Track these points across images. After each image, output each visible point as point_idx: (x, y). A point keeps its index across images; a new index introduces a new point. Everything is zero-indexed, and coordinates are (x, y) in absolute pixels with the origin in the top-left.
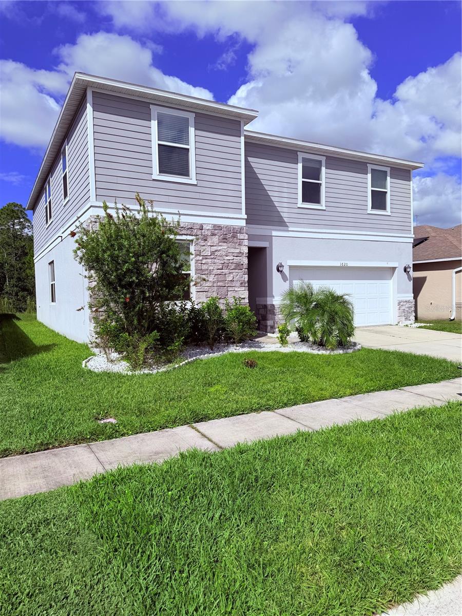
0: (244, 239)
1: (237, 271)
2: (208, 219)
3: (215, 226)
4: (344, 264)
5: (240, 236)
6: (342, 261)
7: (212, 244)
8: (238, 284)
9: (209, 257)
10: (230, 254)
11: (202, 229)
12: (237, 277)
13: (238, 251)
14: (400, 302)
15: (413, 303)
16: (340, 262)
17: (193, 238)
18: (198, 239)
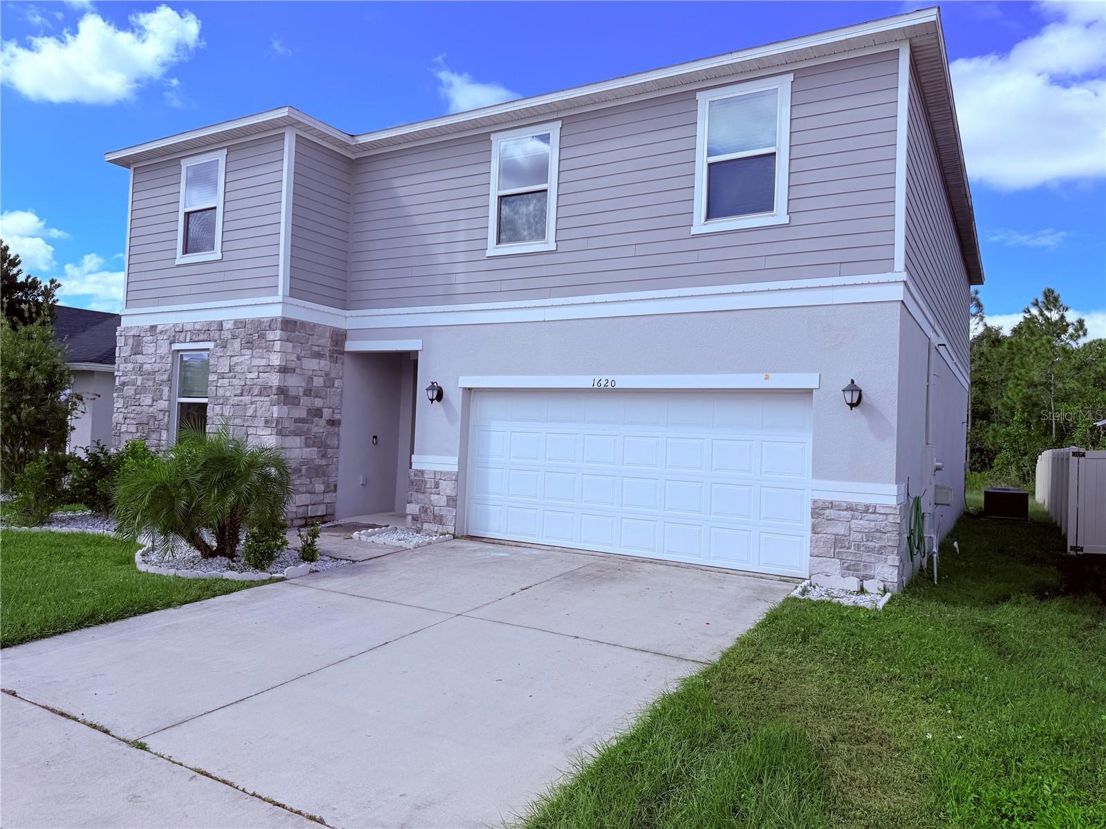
0: (275, 340)
1: (262, 398)
2: (230, 311)
3: (236, 322)
4: (603, 383)
5: (271, 336)
6: (597, 374)
7: (232, 354)
8: (262, 424)
9: (225, 376)
10: (254, 369)
11: (222, 330)
12: (261, 410)
13: (264, 362)
14: (822, 509)
15: (891, 519)
16: (594, 377)
17: (210, 345)
18: (216, 346)
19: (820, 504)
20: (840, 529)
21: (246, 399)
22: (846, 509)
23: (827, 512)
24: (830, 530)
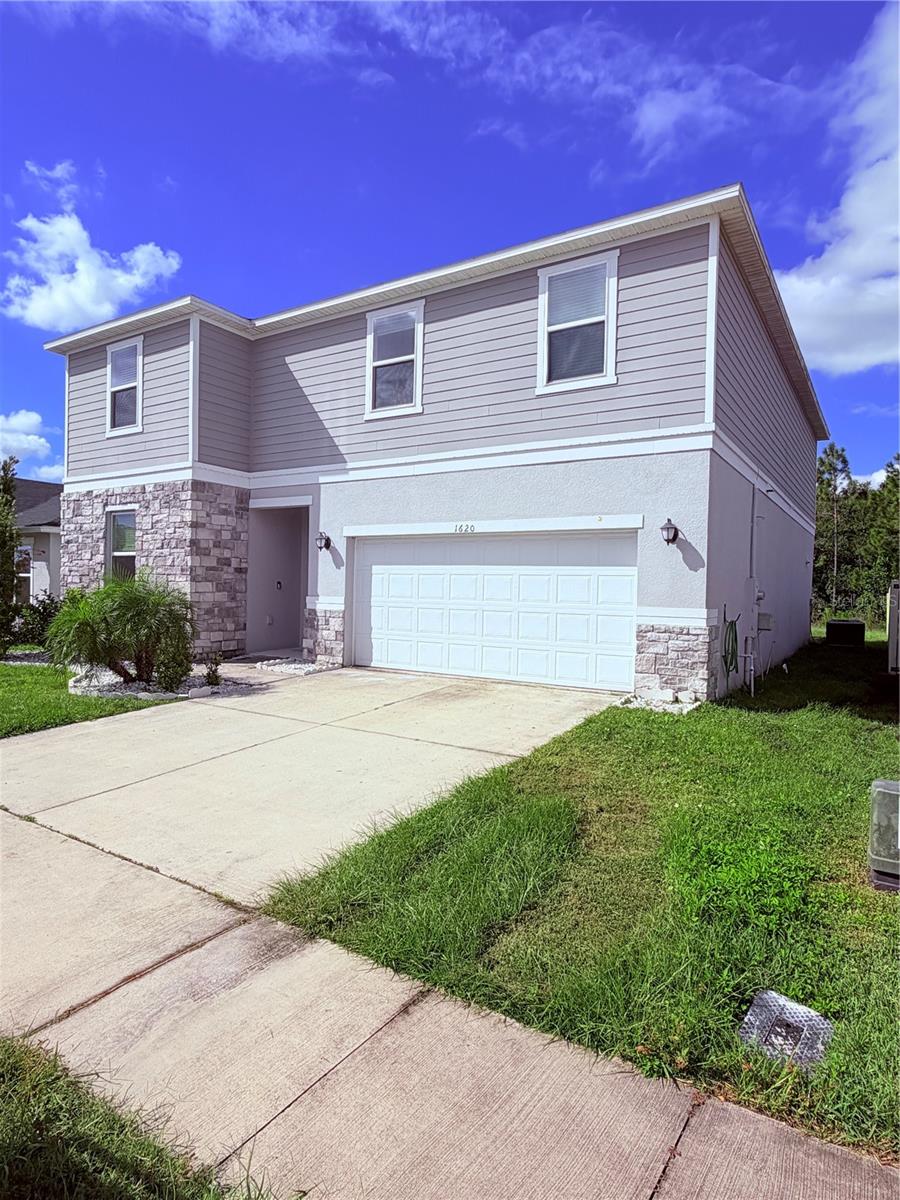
0: (187, 500)
1: (179, 550)
2: (151, 476)
3: (156, 485)
4: (464, 528)
5: (183, 496)
6: (458, 520)
7: (153, 513)
8: (179, 572)
10: (171, 525)
11: (145, 493)
12: (178, 560)
13: (178, 519)
14: (646, 632)
15: (701, 638)
16: (455, 524)
17: (136, 506)
18: (140, 507)
19: (643, 628)
20: (660, 649)
21: (166, 551)
22: (665, 632)
23: (649, 634)
24: (651, 650)
